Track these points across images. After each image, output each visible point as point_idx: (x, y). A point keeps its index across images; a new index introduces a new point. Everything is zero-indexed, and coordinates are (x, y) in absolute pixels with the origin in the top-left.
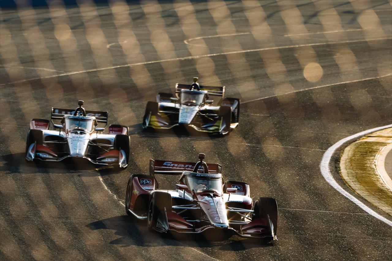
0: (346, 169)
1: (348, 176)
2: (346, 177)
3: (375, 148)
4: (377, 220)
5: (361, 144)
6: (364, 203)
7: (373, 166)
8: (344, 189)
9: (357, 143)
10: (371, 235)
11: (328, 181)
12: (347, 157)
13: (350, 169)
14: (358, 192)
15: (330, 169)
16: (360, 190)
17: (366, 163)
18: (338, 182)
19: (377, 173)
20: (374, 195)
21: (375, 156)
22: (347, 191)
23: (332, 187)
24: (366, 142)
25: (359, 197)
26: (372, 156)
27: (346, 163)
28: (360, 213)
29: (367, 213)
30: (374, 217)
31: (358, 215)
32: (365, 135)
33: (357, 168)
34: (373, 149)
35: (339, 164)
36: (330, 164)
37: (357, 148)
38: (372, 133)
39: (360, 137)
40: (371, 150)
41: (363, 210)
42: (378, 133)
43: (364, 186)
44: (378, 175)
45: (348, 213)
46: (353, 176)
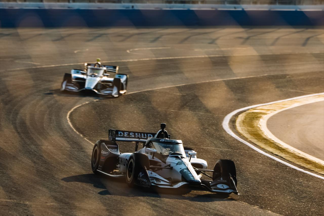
0: (240, 126)
1: (242, 131)
2: (241, 131)
3: (259, 115)
4: (265, 156)
5: (250, 113)
6: (255, 146)
7: (259, 126)
8: (240, 137)
9: (247, 113)
10: (261, 164)
11: (228, 133)
12: (240, 120)
13: (243, 127)
14: (250, 139)
15: (230, 126)
16: (251, 138)
17: (254, 124)
18: (235, 134)
19: (261, 130)
20: (261, 141)
21: (259, 120)
22: (242, 139)
23: (231, 136)
24: (253, 113)
25: (250, 142)
26: (257, 120)
27: (240, 123)
28: (253, 151)
29: (257, 151)
30: (262, 154)
31: (251, 153)
32: (252, 108)
33: (248, 127)
34: (258, 116)
35: (235, 124)
36: (229, 124)
37: (247, 115)
38: (256, 107)
39: (248, 110)
40: (256, 117)
41: (254, 150)
42: (261, 108)
43: (254, 136)
44: (262, 131)
45: (243, 151)
46: (246, 131)
